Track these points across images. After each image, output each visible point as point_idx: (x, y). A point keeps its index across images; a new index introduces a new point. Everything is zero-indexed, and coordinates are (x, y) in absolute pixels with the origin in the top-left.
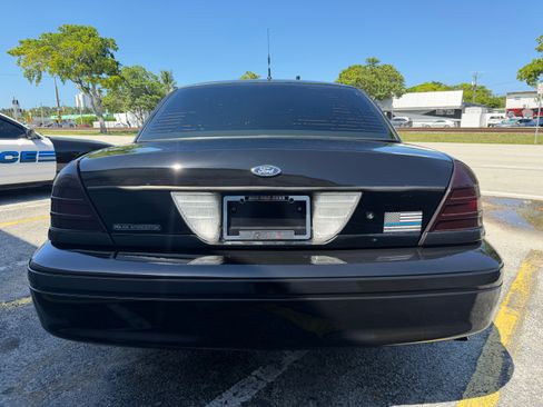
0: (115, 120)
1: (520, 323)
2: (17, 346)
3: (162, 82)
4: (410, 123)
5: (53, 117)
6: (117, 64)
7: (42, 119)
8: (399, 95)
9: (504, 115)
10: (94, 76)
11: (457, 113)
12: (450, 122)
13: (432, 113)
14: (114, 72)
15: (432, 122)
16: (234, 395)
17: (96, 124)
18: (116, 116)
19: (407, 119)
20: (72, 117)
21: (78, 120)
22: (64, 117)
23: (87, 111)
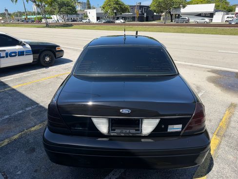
0: (52, 18)
1: (220, 144)
2: (35, 151)
4: (188, 20)
5: (23, 17)
7: (19, 18)
8: (184, 7)
9: (234, 16)
11: (211, 15)
12: (207, 20)
13: (199, 15)
15: (199, 20)
16: (113, 175)
17: (44, 21)
18: (52, 16)
19: (187, 18)
20: (32, 17)
21: (35, 18)
22: (28, 17)
23: (39, 14)
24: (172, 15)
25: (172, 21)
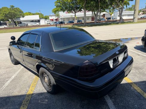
4: (27, 24)
9: (49, 21)
11: (39, 21)
15: (34, 24)
24: (15, 22)
25: (16, 26)
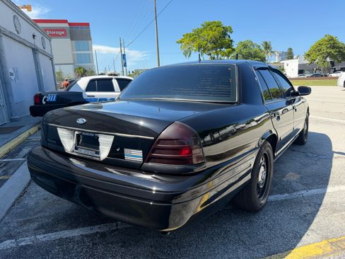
3: (263, 49)
6: (232, 41)
10: (219, 50)
14: (229, 46)
